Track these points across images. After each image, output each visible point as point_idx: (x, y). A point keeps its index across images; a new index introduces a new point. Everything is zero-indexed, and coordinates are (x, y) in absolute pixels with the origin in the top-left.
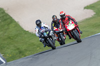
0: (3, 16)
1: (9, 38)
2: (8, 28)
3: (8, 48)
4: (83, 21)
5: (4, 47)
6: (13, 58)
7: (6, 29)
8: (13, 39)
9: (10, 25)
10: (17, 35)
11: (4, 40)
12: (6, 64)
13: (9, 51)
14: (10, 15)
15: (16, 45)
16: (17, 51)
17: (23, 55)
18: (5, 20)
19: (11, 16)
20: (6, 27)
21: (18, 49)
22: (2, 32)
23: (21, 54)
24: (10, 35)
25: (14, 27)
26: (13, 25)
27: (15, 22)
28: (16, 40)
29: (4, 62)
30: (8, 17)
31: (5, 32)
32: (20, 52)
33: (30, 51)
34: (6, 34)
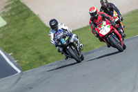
0: (17, 8)
1: (26, 37)
2: (24, 24)
3: (24, 52)
4: (128, 15)
5: (19, 51)
6: (31, 65)
7: (22, 25)
8: (31, 39)
9: (28, 19)
10: (37, 34)
11: (19, 40)
12: (22, 74)
13: (26, 56)
14: (27, 5)
15: (35, 47)
16: (37, 56)
17: (44, 61)
18: (21, 12)
19: (29, 6)
20: (22, 22)
21: (38, 53)
22: (16, 30)
23: (42, 60)
24: (27, 34)
25: (33, 22)
26: (30, 19)
27: (34, 15)
28: (35, 40)
29: (19, 71)
30: (24, 8)
31: (21, 30)
32: (41, 58)
33: (54, 56)
34: (21, 32)
